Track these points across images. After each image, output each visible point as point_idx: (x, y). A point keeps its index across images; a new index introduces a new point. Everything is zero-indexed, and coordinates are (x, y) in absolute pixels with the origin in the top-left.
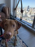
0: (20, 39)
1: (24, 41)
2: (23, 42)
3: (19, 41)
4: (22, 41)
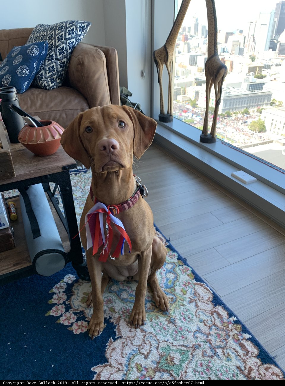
0: (198, 279)
1: (221, 295)
2: (216, 301)
3: (188, 295)
4: (208, 296)
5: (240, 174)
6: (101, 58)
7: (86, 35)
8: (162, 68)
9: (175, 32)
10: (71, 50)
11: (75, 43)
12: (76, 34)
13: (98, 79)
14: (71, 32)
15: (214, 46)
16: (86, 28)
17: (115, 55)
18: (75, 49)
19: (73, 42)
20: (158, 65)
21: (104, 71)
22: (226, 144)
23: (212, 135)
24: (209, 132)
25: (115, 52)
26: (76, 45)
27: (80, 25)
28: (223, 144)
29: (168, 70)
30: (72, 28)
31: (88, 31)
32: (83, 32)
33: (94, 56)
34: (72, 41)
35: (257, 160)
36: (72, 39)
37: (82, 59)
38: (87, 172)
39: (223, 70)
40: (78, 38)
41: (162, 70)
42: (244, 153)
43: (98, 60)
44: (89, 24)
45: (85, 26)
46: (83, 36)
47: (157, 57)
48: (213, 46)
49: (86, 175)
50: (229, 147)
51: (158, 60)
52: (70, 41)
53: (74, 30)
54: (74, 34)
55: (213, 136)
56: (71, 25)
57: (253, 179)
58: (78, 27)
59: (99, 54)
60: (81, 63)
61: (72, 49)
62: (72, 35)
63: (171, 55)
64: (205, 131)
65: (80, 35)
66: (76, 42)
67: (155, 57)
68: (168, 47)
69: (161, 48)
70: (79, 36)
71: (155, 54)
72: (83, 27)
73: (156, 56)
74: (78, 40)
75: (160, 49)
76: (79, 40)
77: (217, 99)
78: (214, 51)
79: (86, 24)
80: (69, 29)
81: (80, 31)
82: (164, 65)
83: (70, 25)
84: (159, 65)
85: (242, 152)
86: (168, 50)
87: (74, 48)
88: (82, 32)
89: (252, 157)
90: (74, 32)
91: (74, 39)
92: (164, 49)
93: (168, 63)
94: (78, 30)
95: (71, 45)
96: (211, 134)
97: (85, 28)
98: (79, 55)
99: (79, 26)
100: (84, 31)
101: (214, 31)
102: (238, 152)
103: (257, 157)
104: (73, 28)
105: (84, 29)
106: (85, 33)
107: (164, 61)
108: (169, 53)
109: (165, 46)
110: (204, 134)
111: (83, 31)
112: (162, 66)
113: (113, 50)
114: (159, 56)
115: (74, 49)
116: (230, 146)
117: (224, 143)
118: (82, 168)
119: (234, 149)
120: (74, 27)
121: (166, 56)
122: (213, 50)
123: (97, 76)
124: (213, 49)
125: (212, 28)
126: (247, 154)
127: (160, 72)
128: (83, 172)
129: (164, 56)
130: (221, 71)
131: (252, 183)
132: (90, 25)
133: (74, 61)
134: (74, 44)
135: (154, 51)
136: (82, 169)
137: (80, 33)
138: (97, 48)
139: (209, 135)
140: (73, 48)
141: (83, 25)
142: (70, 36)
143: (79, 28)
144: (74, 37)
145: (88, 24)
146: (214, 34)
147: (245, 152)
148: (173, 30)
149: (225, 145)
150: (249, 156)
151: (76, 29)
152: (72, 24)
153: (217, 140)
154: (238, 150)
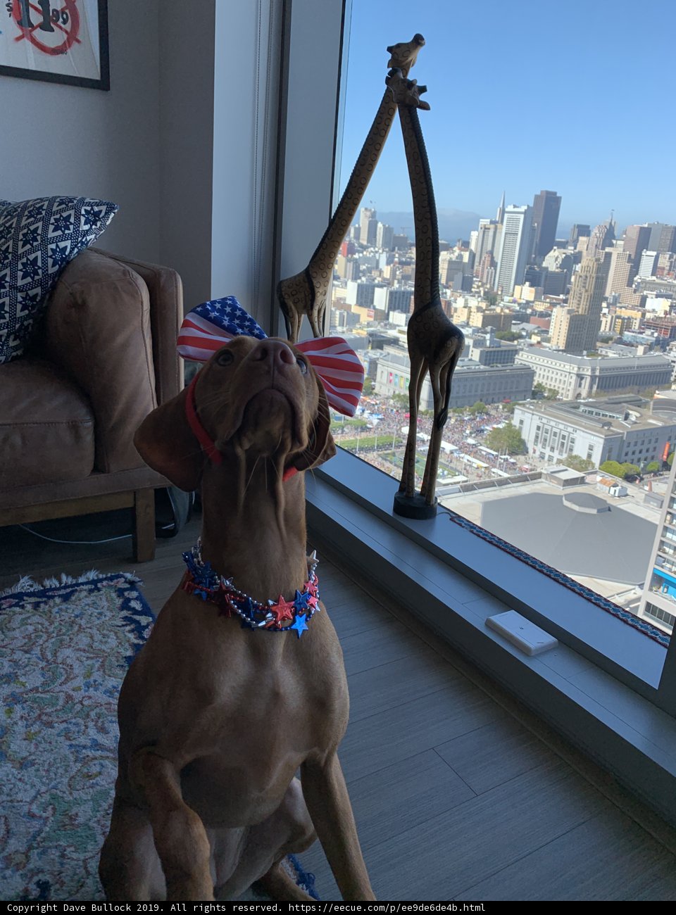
5: (511, 622)
6: (137, 293)
7: (101, 232)
8: (299, 321)
9: (333, 241)
10: (57, 266)
11: (71, 252)
12: (74, 229)
13: (125, 346)
14: (62, 224)
15: (432, 281)
16: (103, 217)
17: (176, 287)
18: (70, 266)
19: (66, 247)
20: (288, 314)
21: (142, 328)
22: (463, 524)
23: (425, 499)
24: (418, 489)
25: (176, 280)
26: (72, 257)
27: (89, 208)
28: (455, 522)
29: (313, 328)
30: (65, 215)
31: (108, 223)
32: (96, 225)
33: (116, 288)
34: (62, 245)
35: (549, 576)
36: (62, 241)
37: (82, 292)
38: (73, 598)
39: (455, 341)
40: (80, 239)
41: (299, 326)
42: (513, 555)
43: (126, 298)
44: (114, 208)
45: (101, 211)
46: (94, 235)
47: (286, 297)
48: (428, 282)
49: (67, 608)
50: (472, 532)
51: (290, 303)
52: (57, 246)
53: (72, 220)
54: (69, 229)
55: (430, 502)
56: (64, 206)
57: (548, 639)
58: (83, 212)
59: (132, 284)
60: (80, 301)
61: (60, 266)
62: (63, 232)
63: (321, 294)
64: (408, 486)
65: (86, 233)
66: (72, 249)
67: (281, 298)
68: (314, 275)
69: (299, 275)
70: (84, 236)
71: (283, 289)
72: (97, 214)
73: (285, 294)
74: (79, 245)
75: (295, 277)
76: (82, 245)
77: (439, 411)
78: (432, 294)
79: (104, 208)
80: (58, 216)
81: (86, 223)
82: (304, 317)
83: (60, 207)
84: (290, 314)
85: (508, 550)
86: (315, 282)
87: (68, 263)
88: (91, 226)
89: (534, 568)
90: (71, 224)
91: (70, 241)
92: (306, 280)
93: (315, 313)
94: (83, 219)
95: (58, 256)
96: (422, 494)
97: (101, 216)
98: (74, 283)
99: (85, 210)
100: (99, 224)
101: (431, 247)
102: (496, 548)
103: (549, 567)
104: (70, 216)
105: (99, 220)
106: (100, 229)
107: (305, 307)
108: (316, 290)
109: (307, 271)
110: (405, 494)
111: (95, 223)
112: (299, 317)
113: (172, 276)
114: (293, 295)
115: (65, 267)
116: (475, 531)
117: (456, 520)
118: (60, 583)
119: (485, 539)
120: (72, 212)
121: (310, 296)
122: (427, 292)
123: (120, 339)
124: (429, 289)
125: (426, 240)
126: (522, 558)
127: (293, 333)
128: (59, 596)
129: (306, 296)
130: (449, 342)
131: (545, 651)
132: (116, 211)
133: (63, 293)
134: (67, 253)
135: (281, 282)
136: (58, 585)
137: (87, 227)
138: (128, 268)
139: (418, 497)
140: (65, 263)
141: (96, 209)
142: (59, 233)
143: (83, 215)
144: (70, 237)
145: (110, 208)
146: (430, 255)
147: (514, 550)
148: (329, 236)
149: (460, 525)
150: (527, 563)
151: (77, 219)
152: (67, 205)
153: (439, 510)
154: (495, 542)
